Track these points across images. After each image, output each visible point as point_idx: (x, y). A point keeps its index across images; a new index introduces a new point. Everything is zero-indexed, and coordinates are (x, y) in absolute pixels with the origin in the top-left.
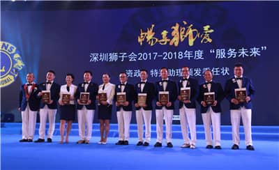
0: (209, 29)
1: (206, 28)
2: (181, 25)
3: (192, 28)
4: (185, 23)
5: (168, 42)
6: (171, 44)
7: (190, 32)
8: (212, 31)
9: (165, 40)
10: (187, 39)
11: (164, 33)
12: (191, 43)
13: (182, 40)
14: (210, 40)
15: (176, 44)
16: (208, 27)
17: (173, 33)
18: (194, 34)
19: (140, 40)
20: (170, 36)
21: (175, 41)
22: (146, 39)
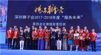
0: (62, 8)
1: (61, 7)
3: (56, 7)
4: (53, 5)
5: (47, 12)
7: (55, 9)
8: (63, 9)
9: (45, 11)
10: (54, 11)
11: (45, 9)
12: (55, 13)
13: (52, 11)
14: (62, 12)
15: (50, 13)
16: (62, 7)
17: (49, 9)
18: (57, 9)
19: (35, 11)
20: (47, 10)
21: (49, 12)
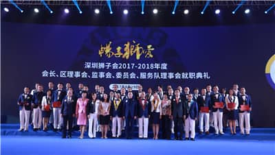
0: (151, 48)
1: (149, 47)
2: (131, 43)
3: (139, 46)
4: (134, 42)
5: (121, 56)
6: (123, 57)
7: (138, 49)
8: (153, 49)
9: (119, 54)
10: (135, 54)
11: (119, 49)
12: (138, 57)
13: (132, 54)
14: (151, 56)
15: (127, 57)
16: (150, 46)
17: (125, 49)
18: (141, 50)
19: (100, 53)
20: (123, 51)
21: (127, 55)
22: (105, 52)
